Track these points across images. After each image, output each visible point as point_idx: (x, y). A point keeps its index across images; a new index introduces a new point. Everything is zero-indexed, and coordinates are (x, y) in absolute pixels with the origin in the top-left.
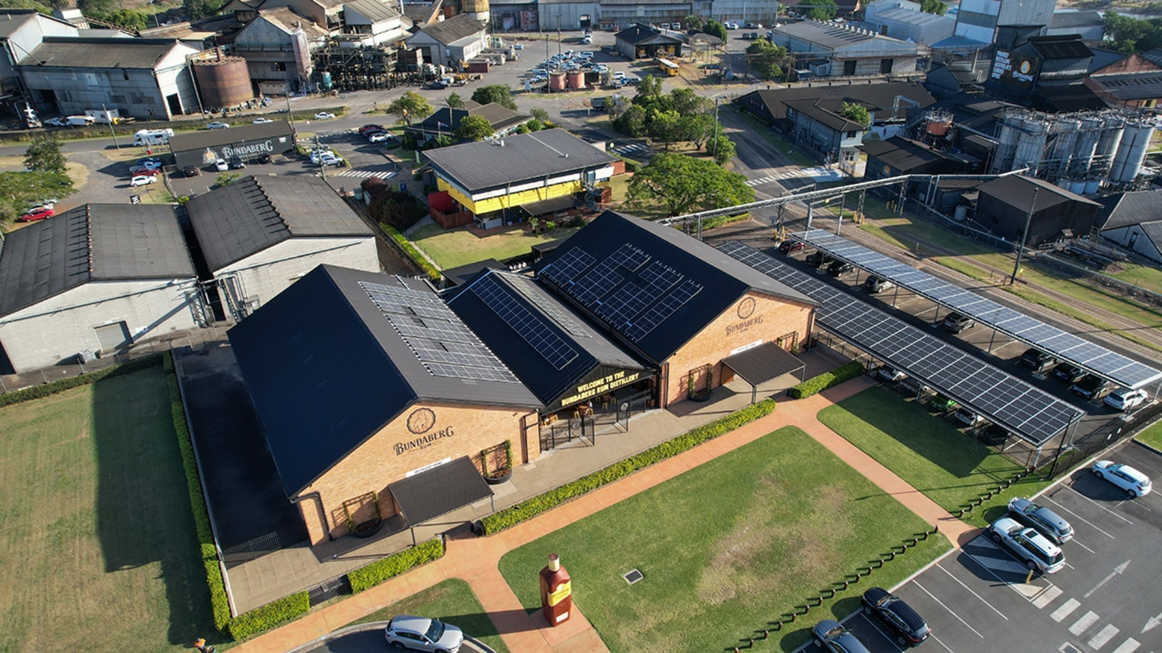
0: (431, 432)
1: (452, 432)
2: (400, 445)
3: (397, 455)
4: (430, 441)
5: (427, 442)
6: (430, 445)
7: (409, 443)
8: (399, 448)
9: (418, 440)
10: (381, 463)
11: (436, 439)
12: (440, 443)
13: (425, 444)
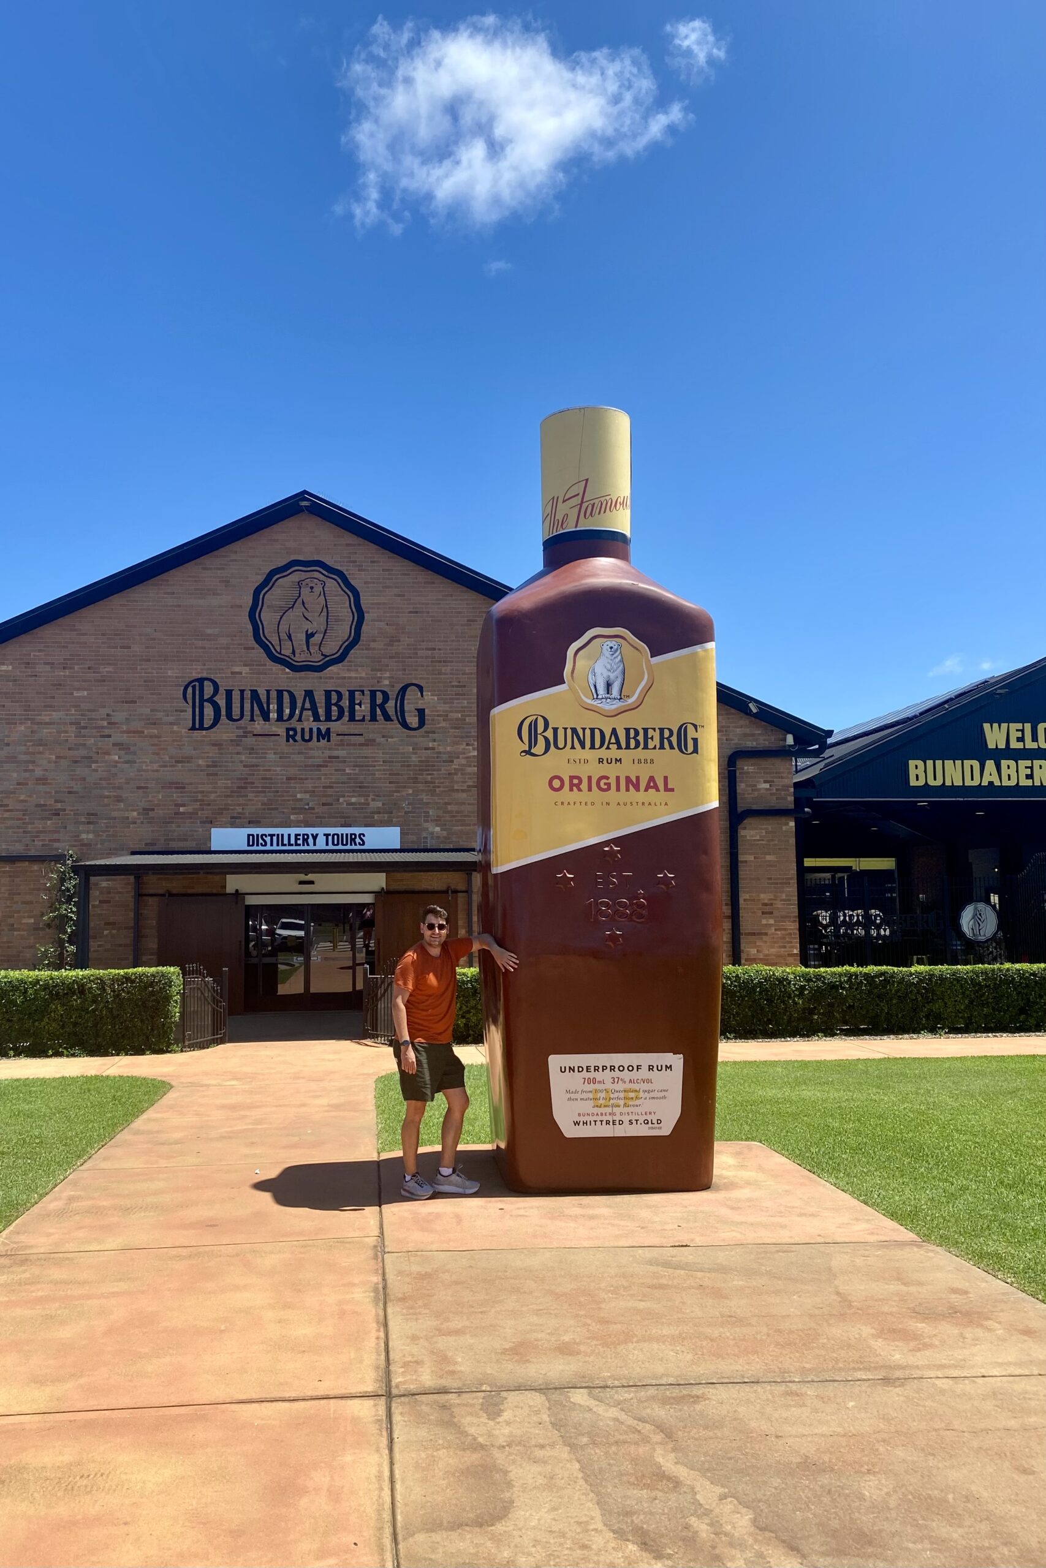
0: (339, 677)
1: (421, 712)
2: (208, 690)
3: (193, 728)
4: (328, 718)
5: (316, 718)
6: (326, 735)
7: (247, 694)
8: (202, 701)
9: (280, 693)
10: (125, 738)
11: (352, 718)
12: (370, 743)
13: (309, 723)
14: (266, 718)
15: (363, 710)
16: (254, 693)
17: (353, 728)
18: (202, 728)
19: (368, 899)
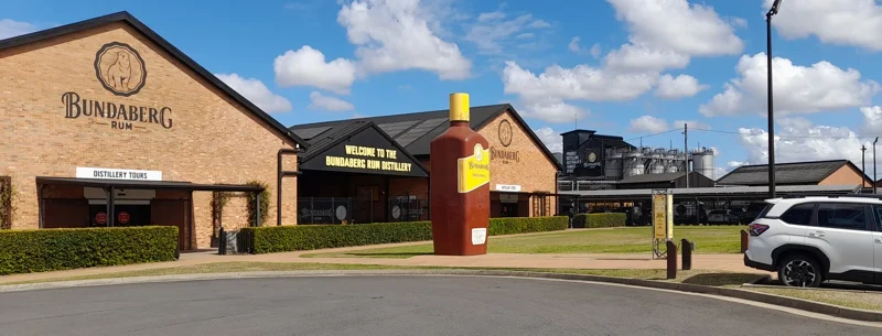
0: (136, 100)
1: (170, 120)
2: (74, 99)
3: (67, 117)
4: (131, 119)
5: (126, 118)
6: (130, 127)
7: (94, 103)
8: (71, 104)
9: (109, 104)
10: (31, 119)
11: (141, 120)
12: (148, 132)
13: (122, 120)
14: (103, 116)
15: (146, 117)
16: (97, 103)
17: (142, 124)
18: (71, 117)
19: (148, 203)
